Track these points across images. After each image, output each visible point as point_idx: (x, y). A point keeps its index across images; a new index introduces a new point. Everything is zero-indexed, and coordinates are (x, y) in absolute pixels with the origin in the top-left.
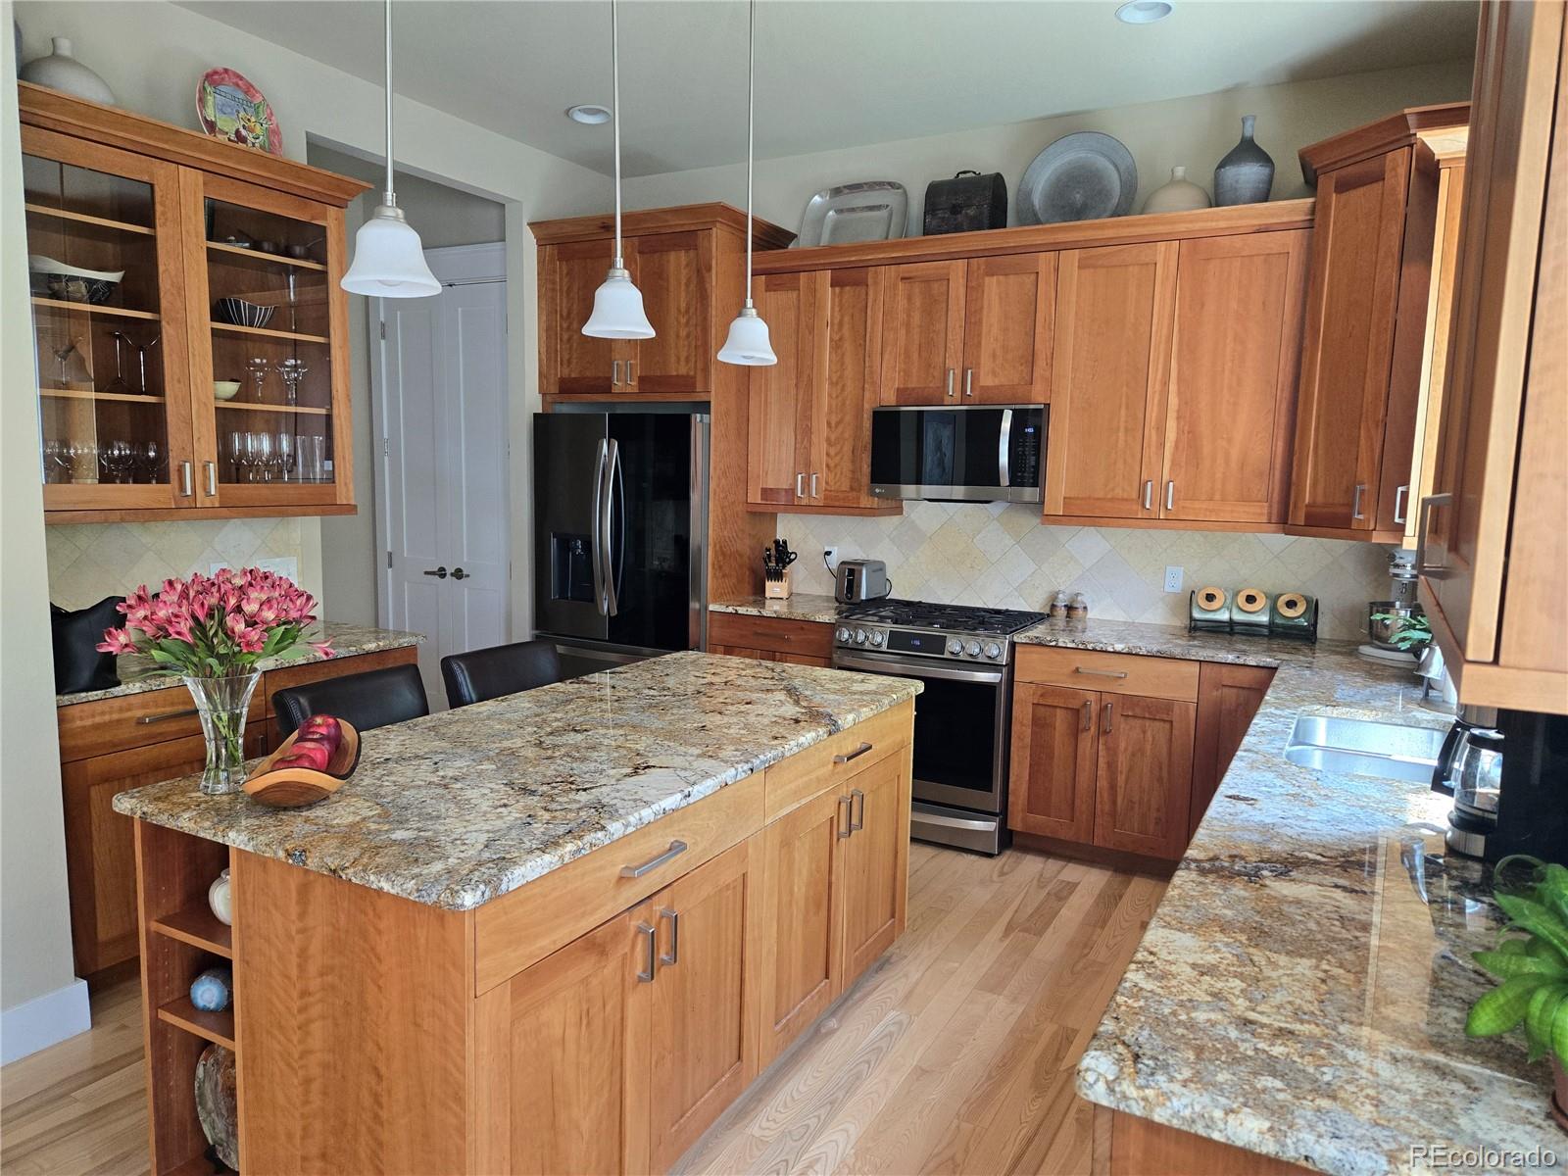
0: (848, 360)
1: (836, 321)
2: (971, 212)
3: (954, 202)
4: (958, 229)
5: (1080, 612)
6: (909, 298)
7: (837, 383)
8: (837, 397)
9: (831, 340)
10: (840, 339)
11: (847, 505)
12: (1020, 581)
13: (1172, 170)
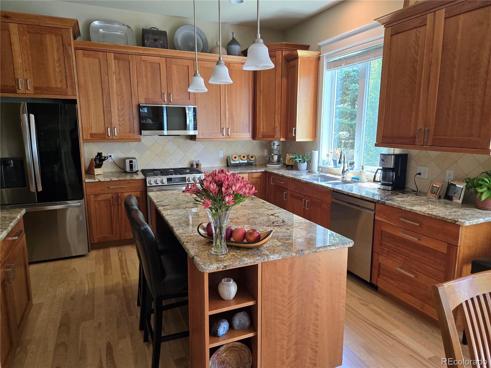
0: (124, 87)
1: (117, 72)
2: (161, 42)
3: (155, 38)
4: (157, 47)
5: (200, 166)
6: (146, 68)
7: (120, 95)
8: (120, 100)
9: (116, 79)
10: (120, 79)
11: (129, 138)
12: (180, 159)
13: (217, 43)
